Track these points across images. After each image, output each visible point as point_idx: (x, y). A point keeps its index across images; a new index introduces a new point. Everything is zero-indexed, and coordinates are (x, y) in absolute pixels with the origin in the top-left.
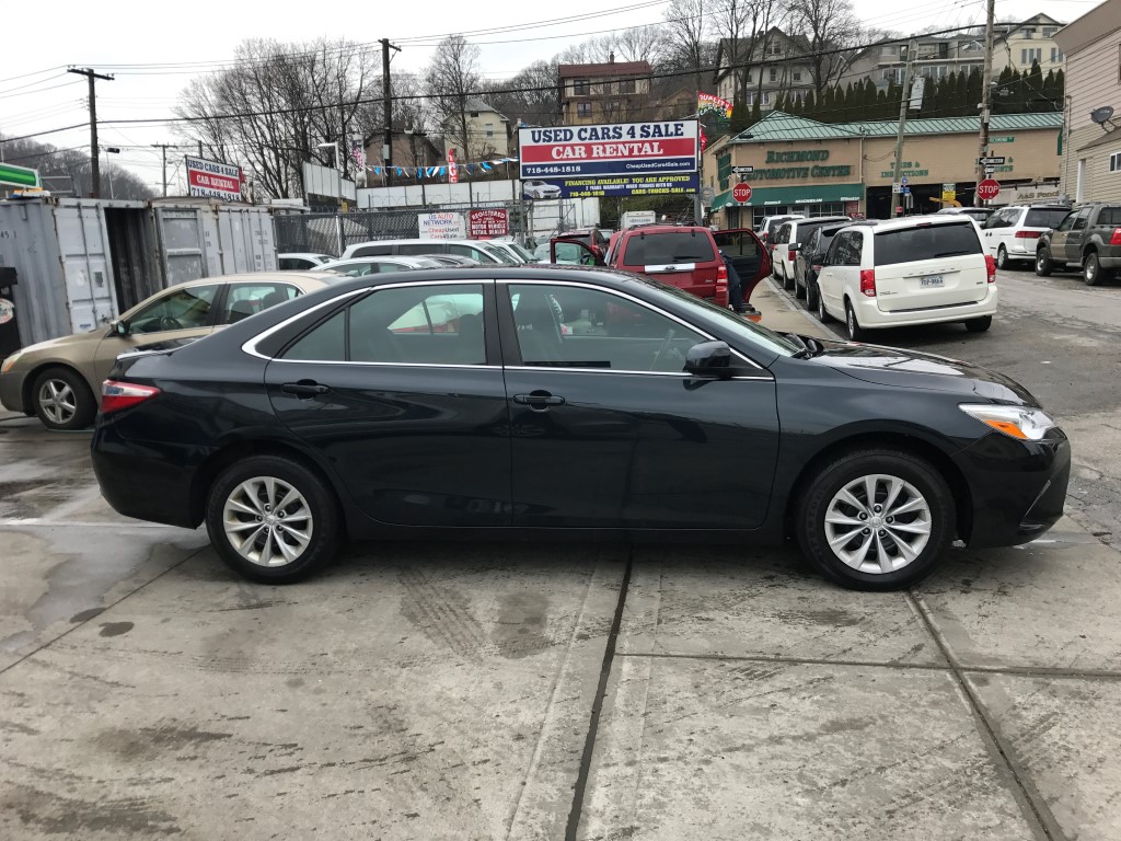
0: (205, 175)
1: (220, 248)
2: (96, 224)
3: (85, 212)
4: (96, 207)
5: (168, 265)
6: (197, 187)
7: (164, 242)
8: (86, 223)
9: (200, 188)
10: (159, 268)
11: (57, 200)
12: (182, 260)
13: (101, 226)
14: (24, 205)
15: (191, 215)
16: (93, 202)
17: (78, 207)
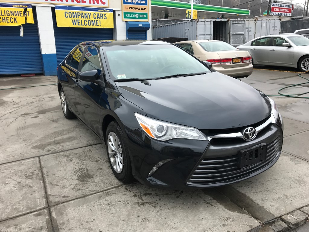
0: (277, 8)
1: (255, 32)
2: (210, 26)
3: (206, 23)
4: (211, 21)
5: (231, 37)
6: (273, 12)
7: (231, 31)
8: (206, 26)
9: (275, 12)
10: (229, 38)
11: (198, 20)
12: (237, 36)
13: (211, 27)
14: (192, 22)
15: (243, 22)
16: (209, 20)
17: (205, 21)
